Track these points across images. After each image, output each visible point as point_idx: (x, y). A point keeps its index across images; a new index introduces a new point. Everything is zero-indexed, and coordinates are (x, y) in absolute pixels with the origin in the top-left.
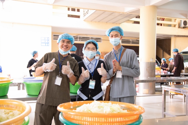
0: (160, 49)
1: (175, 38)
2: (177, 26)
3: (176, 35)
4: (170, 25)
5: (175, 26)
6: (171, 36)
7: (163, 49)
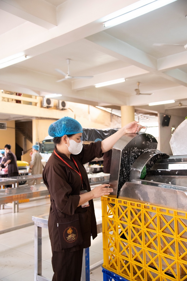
0: (22, 135)
1: (37, 120)
2: (39, 105)
3: (37, 117)
4: (30, 103)
5: (36, 104)
6: (32, 117)
7: (25, 136)
